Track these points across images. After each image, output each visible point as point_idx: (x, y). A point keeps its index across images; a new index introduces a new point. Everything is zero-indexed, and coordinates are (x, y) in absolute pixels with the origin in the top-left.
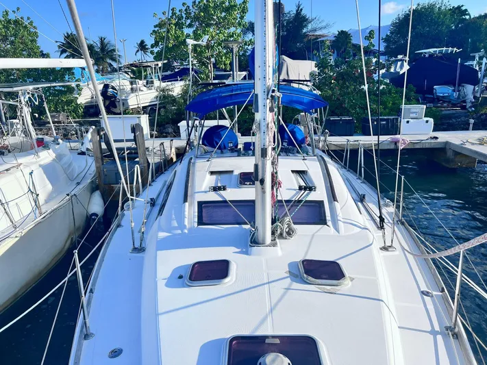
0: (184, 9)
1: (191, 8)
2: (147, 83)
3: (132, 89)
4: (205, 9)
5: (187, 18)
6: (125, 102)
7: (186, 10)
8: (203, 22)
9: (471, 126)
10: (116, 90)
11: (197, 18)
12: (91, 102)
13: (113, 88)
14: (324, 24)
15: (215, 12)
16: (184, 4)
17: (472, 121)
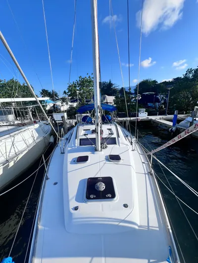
0: (76, 82)
2: (66, 103)
6: (60, 109)
8: (82, 86)
9: (158, 114)
11: (80, 84)
12: (50, 109)
15: (85, 83)
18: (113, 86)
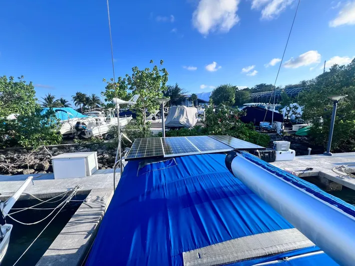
0: (127, 78)
1: (131, 77)
2: (107, 119)
3: (97, 123)
4: (141, 78)
5: (129, 84)
6: (90, 132)
7: (128, 79)
8: (138, 86)
9: (310, 152)
10: (85, 125)
11: (135, 83)
12: (71, 131)
13: (83, 124)
14: (186, 91)
15: (147, 80)
16: (127, 75)
17: (310, 149)
18: (181, 92)
